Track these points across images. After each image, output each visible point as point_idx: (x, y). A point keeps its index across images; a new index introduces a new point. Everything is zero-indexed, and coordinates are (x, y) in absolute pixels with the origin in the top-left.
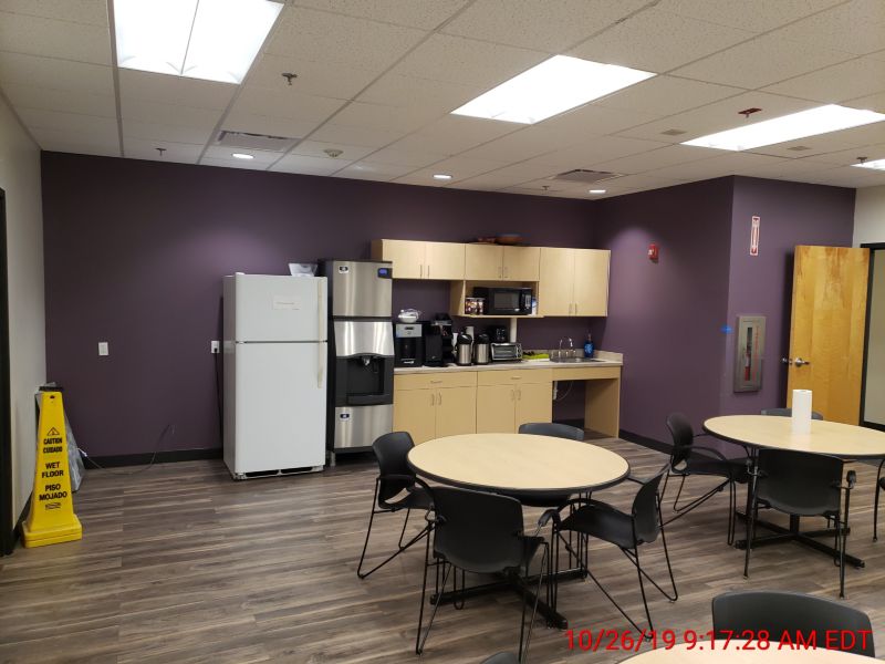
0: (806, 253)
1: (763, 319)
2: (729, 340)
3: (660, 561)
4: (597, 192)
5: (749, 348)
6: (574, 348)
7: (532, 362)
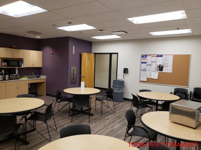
0: (84, 54)
1: (76, 67)
2: (69, 72)
3: (53, 123)
4: (38, 37)
5: (73, 74)
6: (34, 75)
7: (23, 79)
